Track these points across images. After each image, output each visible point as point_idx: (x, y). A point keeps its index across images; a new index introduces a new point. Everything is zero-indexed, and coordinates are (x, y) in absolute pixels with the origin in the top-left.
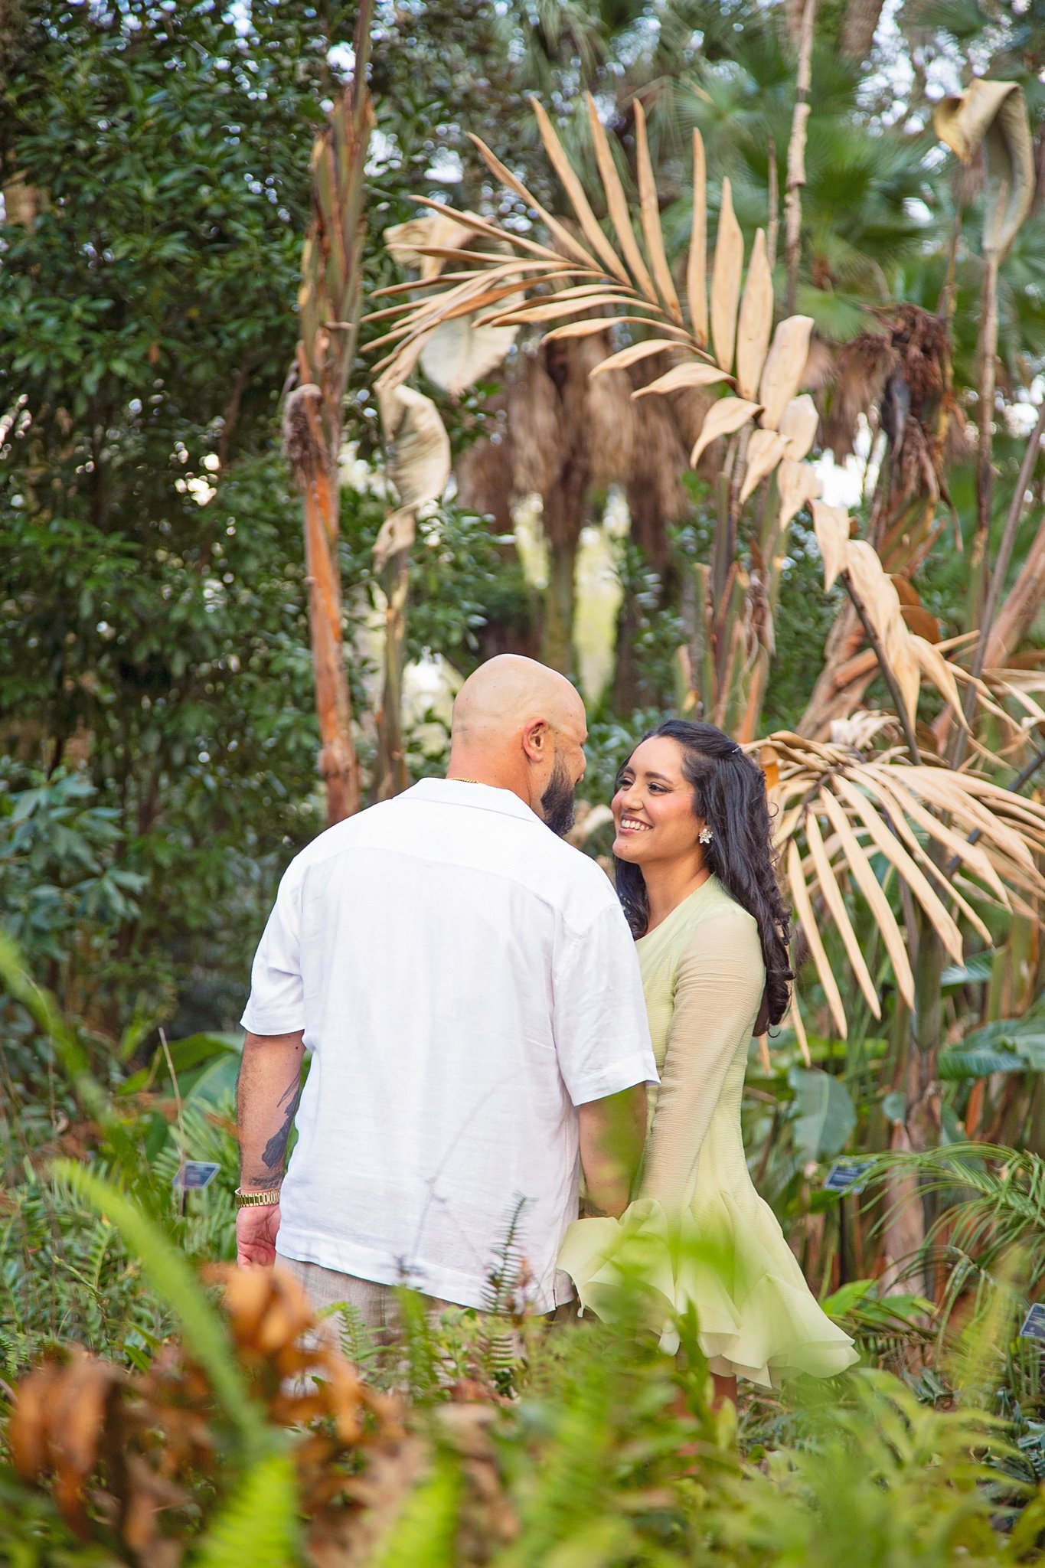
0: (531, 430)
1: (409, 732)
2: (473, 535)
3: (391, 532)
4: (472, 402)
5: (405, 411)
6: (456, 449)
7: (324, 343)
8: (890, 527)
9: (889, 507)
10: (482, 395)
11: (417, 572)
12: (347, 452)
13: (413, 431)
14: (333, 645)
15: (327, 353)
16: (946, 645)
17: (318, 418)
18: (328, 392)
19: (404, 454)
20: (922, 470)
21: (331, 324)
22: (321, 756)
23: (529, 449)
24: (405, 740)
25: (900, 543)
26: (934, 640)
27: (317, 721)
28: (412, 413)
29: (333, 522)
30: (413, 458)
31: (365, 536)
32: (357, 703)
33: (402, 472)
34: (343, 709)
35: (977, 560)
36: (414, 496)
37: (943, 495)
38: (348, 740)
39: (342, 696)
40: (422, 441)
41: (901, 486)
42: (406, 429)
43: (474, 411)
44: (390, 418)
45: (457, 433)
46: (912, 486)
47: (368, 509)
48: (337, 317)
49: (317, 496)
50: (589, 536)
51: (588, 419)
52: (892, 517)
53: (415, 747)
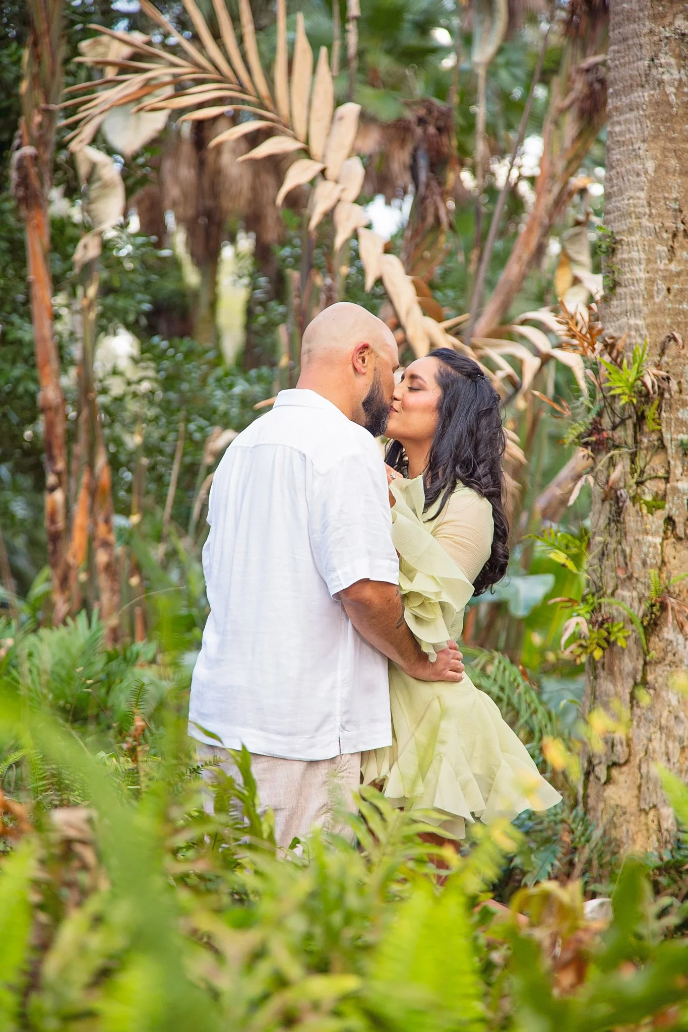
0: (177, 179)
1: (101, 381)
2: (143, 249)
3: (85, 247)
4: (141, 160)
5: (94, 166)
6: (129, 192)
7: (38, 119)
8: (417, 246)
9: (416, 233)
10: (148, 155)
11: (105, 275)
12: (55, 194)
13: (99, 179)
14: (47, 322)
15: (40, 125)
16: (447, 324)
17: (36, 169)
18: (41, 151)
19: (93, 194)
20: (437, 209)
21: (43, 105)
22: (40, 397)
23: (173, 192)
24: (97, 386)
25: (422, 258)
26: (440, 319)
27: (37, 373)
28: (99, 167)
29: (46, 240)
30: (98, 198)
31: (69, 249)
32: (64, 361)
33: (93, 207)
34: (54, 364)
35: (472, 268)
36: (100, 223)
37: (451, 226)
38: (58, 386)
39: (53, 355)
40: (106, 186)
41: (423, 219)
42: (95, 177)
43: (143, 166)
44: (83, 170)
45: (131, 181)
46: (430, 220)
47: (70, 231)
48: (47, 101)
49: (35, 221)
50: (227, 252)
51: (218, 172)
52: (418, 239)
53: (104, 391)
